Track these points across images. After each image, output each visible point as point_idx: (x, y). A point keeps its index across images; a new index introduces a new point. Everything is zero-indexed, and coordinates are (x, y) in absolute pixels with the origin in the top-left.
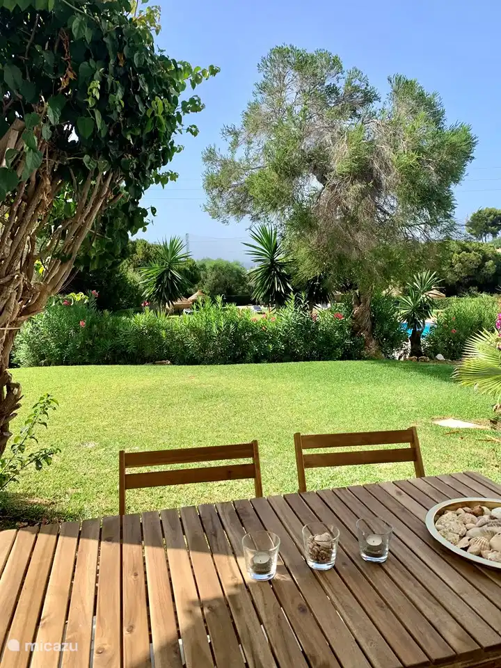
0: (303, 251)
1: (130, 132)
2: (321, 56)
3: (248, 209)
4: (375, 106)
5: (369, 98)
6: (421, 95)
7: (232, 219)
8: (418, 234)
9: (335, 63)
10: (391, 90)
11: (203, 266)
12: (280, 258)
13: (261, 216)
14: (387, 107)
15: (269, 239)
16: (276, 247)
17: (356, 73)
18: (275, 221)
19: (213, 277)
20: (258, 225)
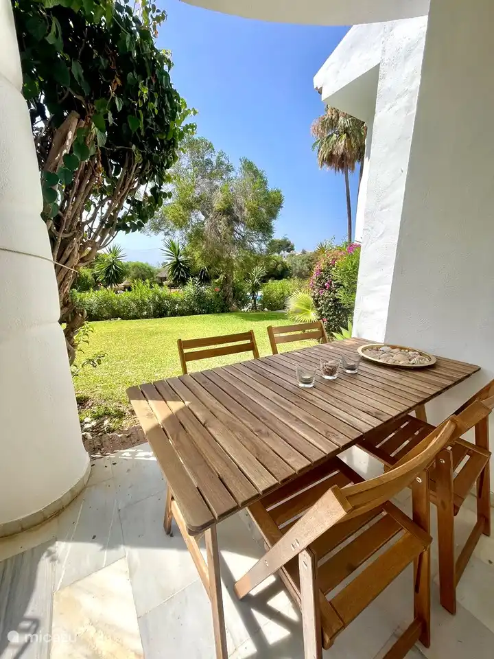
0: (197, 254)
1: (159, 135)
2: (202, 141)
3: (162, 228)
4: (232, 175)
5: (229, 169)
6: (257, 170)
7: (153, 234)
8: (256, 246)
9: (210, 147)
10: (241, 166)
11: (127, 266)
12: (182, 258)
13: (170, 232)
14: (238, 175)
15: (174, 247)
16: (179, 252)
17: (222, 154)
18: (179, 237)
19: (134, 272)
20: (168, 238)
